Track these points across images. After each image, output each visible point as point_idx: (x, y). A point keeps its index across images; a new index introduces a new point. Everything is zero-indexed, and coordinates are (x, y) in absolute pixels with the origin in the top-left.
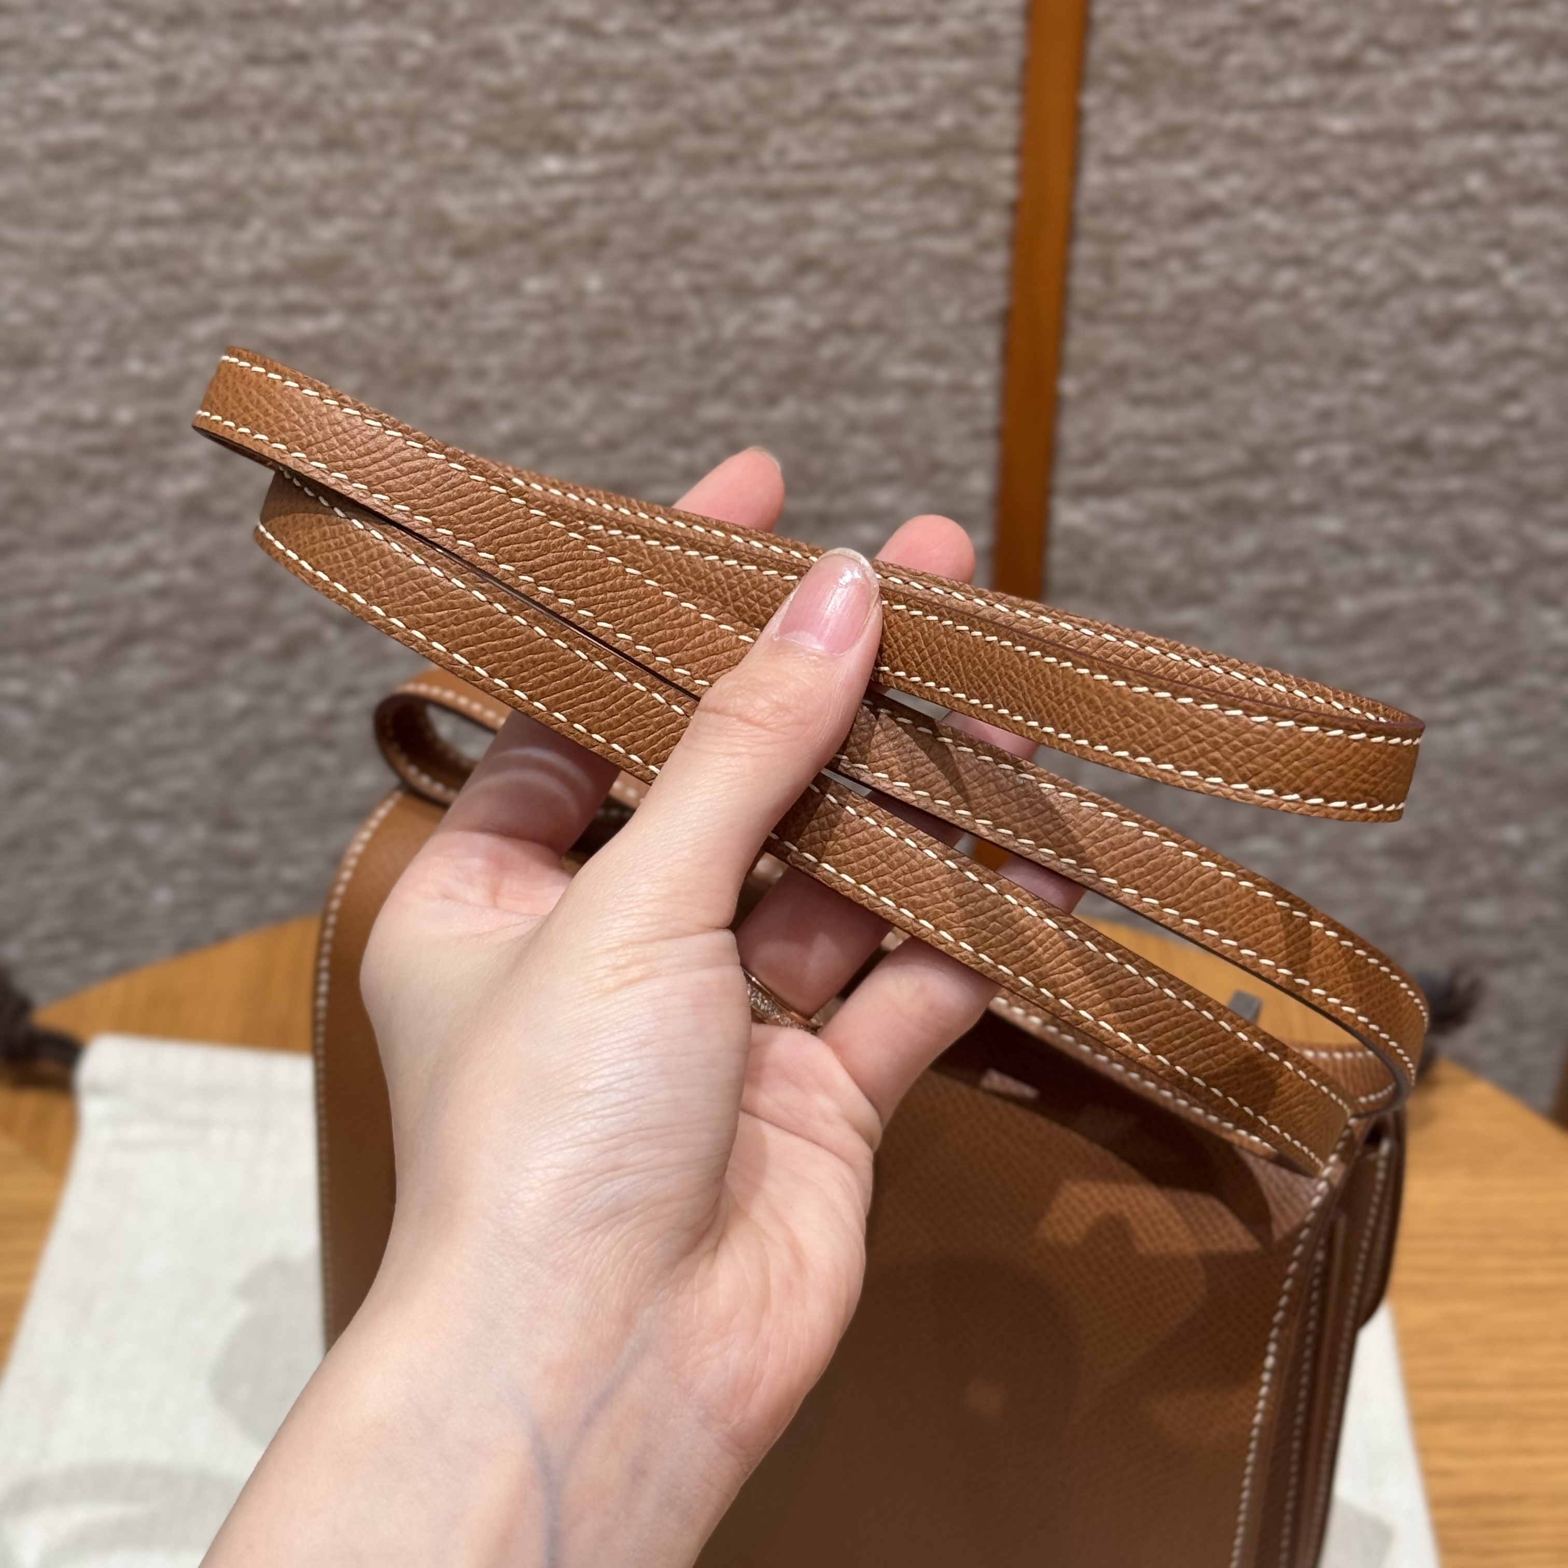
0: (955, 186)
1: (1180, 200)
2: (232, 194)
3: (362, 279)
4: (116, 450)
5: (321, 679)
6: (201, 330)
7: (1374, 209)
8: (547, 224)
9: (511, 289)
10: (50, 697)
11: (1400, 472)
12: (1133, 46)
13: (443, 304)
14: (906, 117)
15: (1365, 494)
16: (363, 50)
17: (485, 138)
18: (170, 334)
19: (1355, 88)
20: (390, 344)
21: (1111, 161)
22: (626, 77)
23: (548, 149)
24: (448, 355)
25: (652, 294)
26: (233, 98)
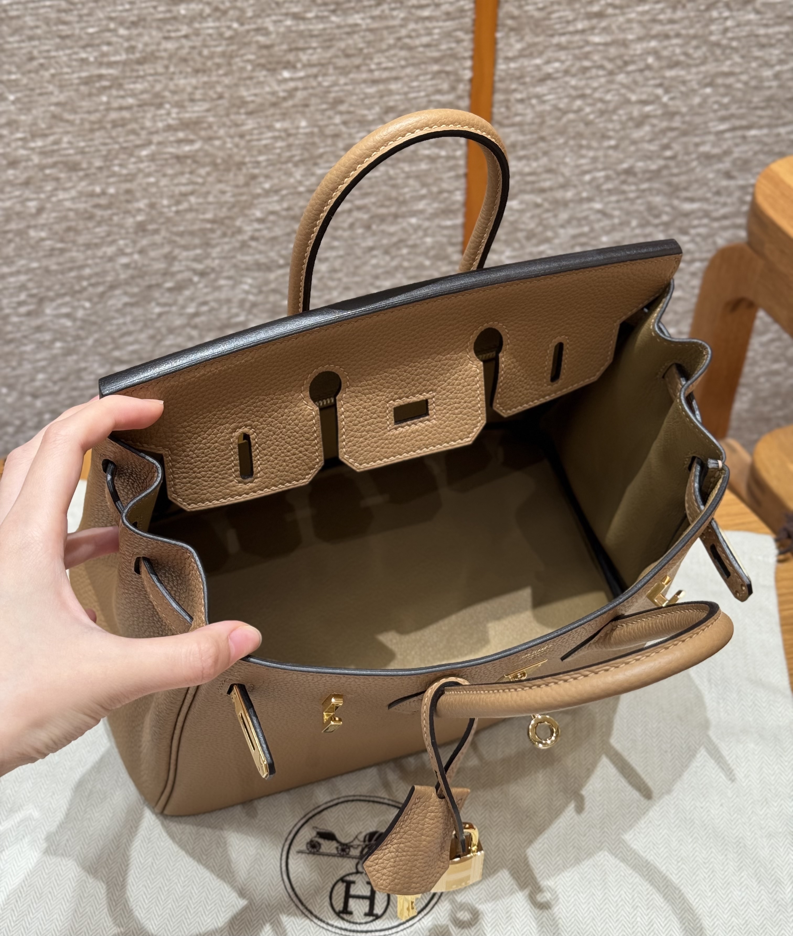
0: (448, 73)
1: (536, 74)
2: (157, 95)
3: (210, 126)
4: (109, 206)
5: (192, 299)
6: (144, 153)
7: (611, 73)
8: (285, 99)
9: (270, 128)
10: (80, 313)
11: (624, 182)
12: (516, 12)
13: (242, 136)
14: (427, 46)
15: (610, 192)
16: (210, 31)
17: (259, 65)
18: (131, 155)
19: (604, 24)
20: (221, 154)
21: (508, 59)
22: (316, 36)
23: (285, 68)
24: (244, 157)
25: (327, 126)
26: (157, 54)
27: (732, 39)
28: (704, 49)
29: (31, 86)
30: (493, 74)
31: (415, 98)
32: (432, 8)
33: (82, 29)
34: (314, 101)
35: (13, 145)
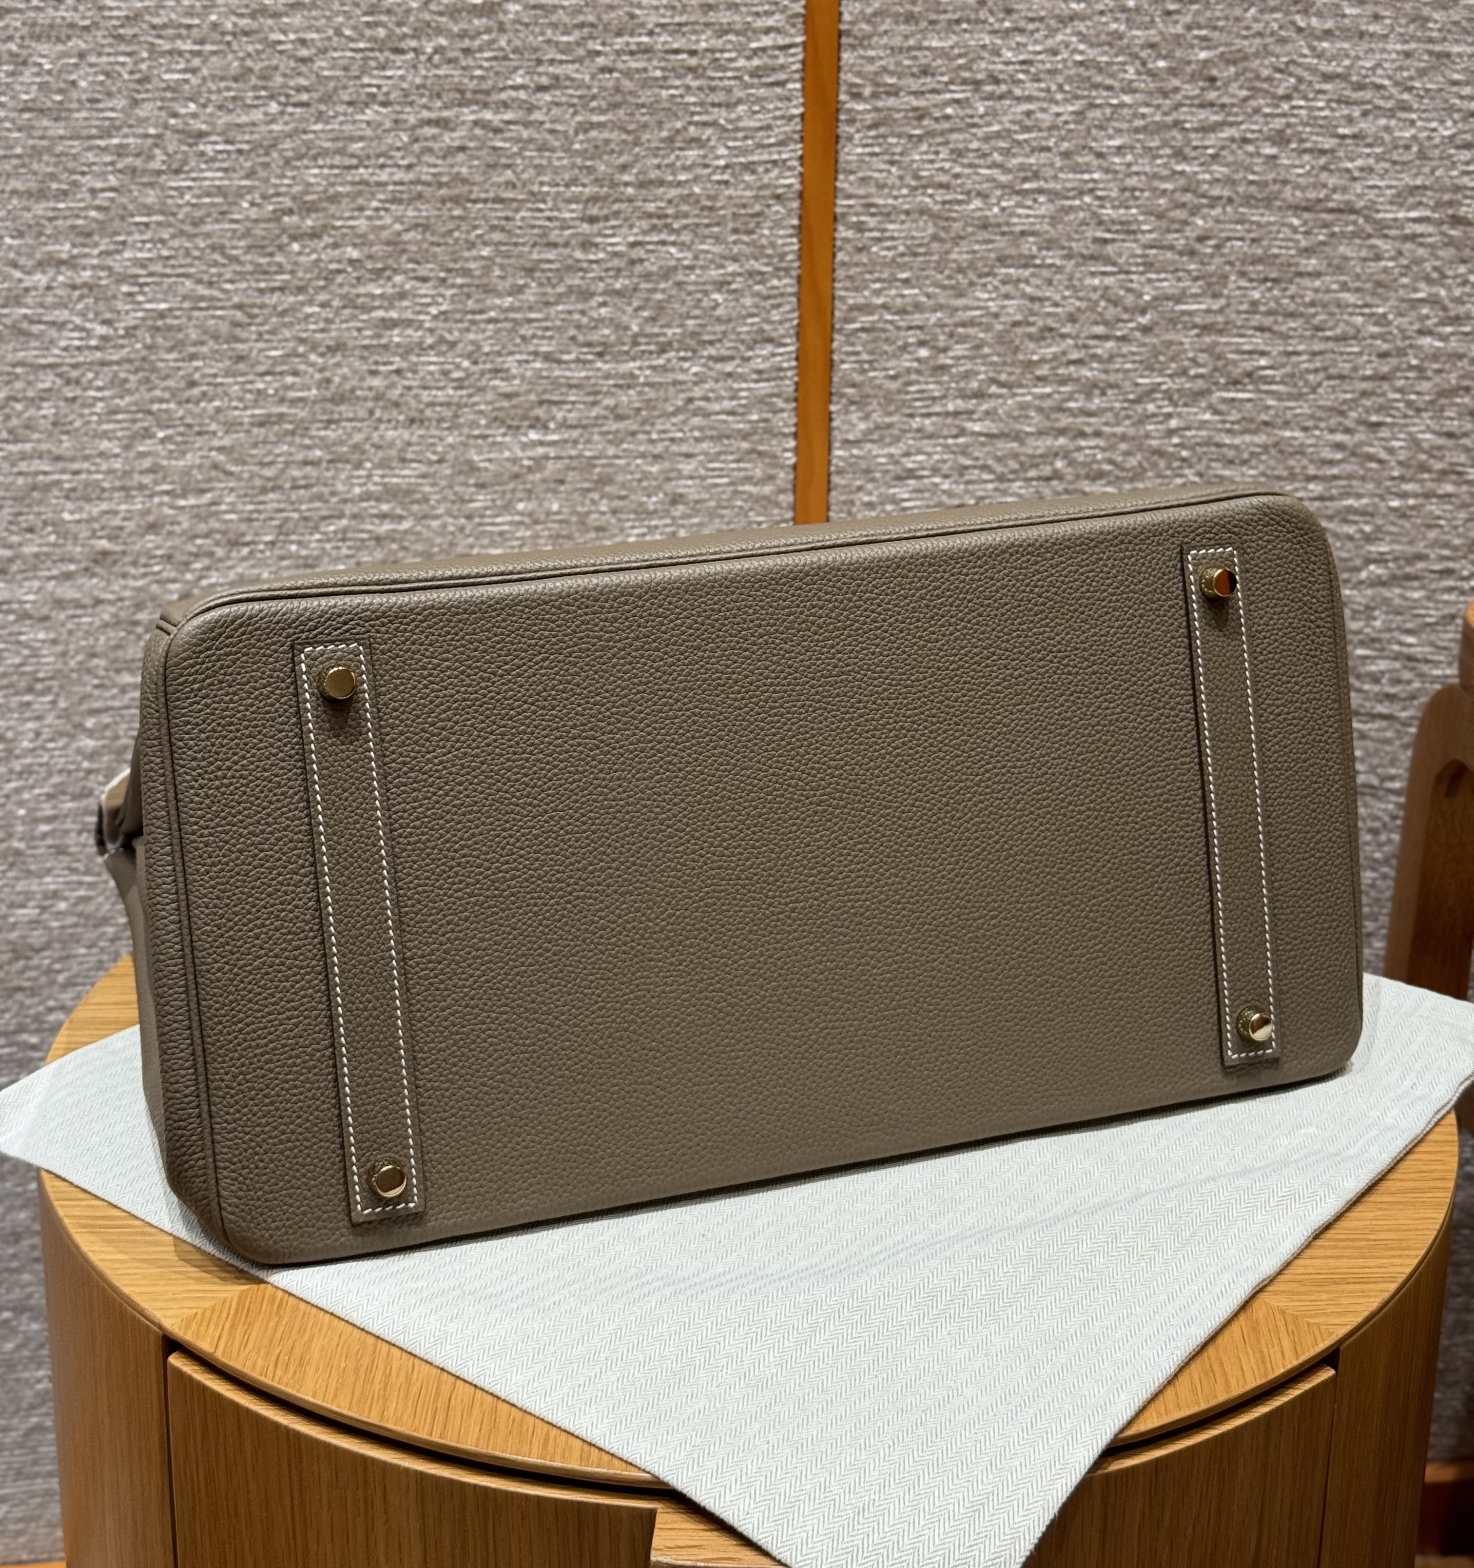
0: (760, 453)
1: (891, 468)
2: (356, 447)
3: (426, 499)
6: (332, 528)
7: (1001, 478)
8: (530, 470)
13: (469, 517)
14: (731, 413)
16: (432, 368)
17: (495, 419)
18: (316, 529)
19: (985, 407)
20: (439, 540)
21: (847, 442)
22: (576, 386)
23: (532, 427)
24: (472, 547)
25: (588, 513)
26: (359, 393)
27: (1181, 446)
28: (1139, 457)
29: (189, 420)
30: (829, 463)
31: (716, 485)
32: (738, 361)
33: (261, 350)
34: (571, 476)
35: (156, 500)
